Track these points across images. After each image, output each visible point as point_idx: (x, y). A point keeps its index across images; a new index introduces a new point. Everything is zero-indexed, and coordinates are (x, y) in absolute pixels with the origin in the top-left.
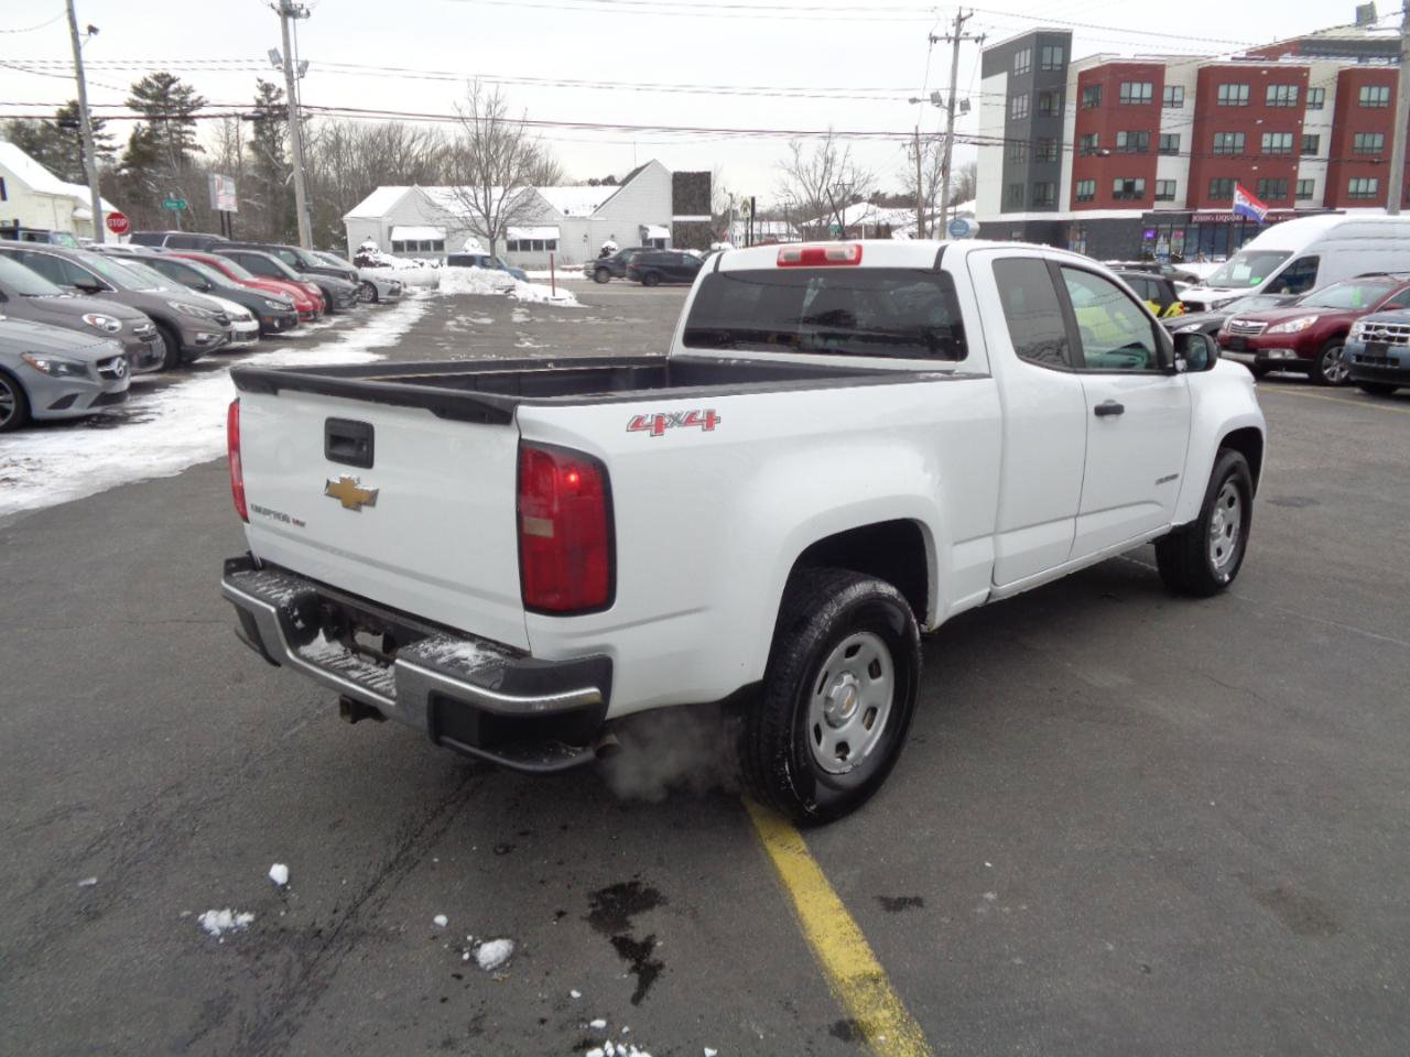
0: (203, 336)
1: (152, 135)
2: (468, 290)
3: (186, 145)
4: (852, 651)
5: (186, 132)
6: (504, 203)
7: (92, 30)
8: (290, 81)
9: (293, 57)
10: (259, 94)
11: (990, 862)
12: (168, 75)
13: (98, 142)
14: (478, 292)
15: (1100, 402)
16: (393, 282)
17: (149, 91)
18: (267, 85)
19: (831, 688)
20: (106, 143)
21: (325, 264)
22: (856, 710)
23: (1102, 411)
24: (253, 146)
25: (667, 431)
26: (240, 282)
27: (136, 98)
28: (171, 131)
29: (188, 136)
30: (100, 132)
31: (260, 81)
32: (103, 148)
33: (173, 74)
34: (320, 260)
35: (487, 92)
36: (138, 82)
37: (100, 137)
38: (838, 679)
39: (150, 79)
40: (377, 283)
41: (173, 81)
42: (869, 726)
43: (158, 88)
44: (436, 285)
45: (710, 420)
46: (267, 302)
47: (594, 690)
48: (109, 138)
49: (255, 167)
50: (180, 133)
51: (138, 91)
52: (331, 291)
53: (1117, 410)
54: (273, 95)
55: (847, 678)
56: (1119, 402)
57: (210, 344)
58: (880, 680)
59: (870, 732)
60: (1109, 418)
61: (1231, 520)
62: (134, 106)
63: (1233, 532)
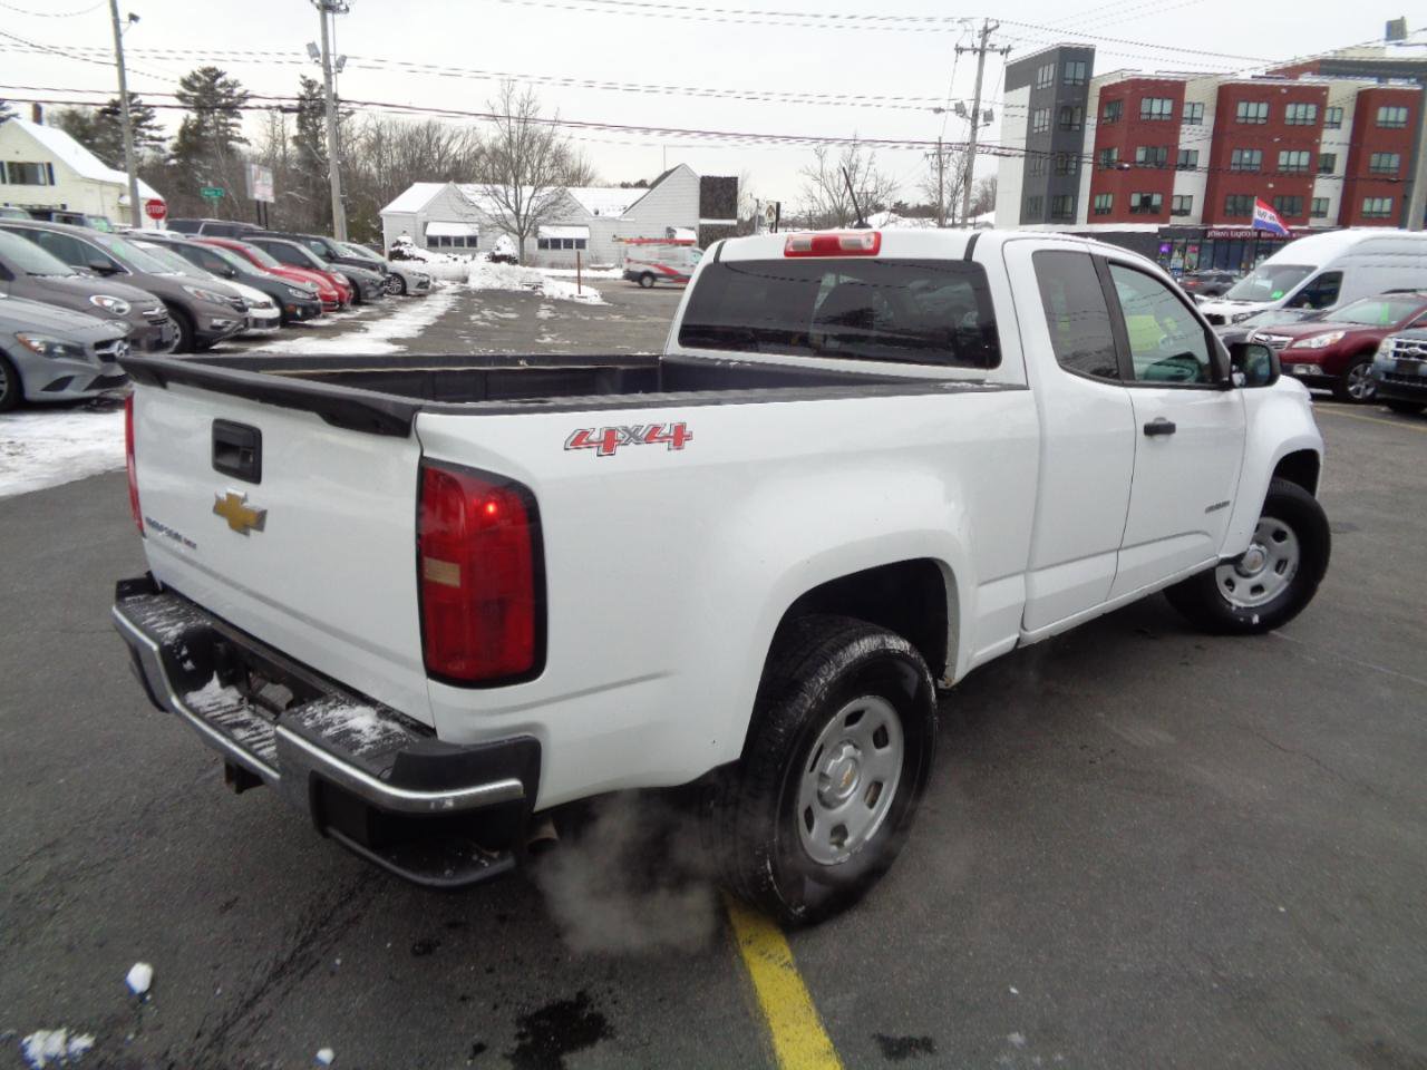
0: (218, 322)
1: (200, 126)
2: (496, 285)
3: (231, 138)
4: (853, 718)
5: (232, 125)
6: (534, 202)
7: (133, 18)
8: (328, 75)
9: (331, 50)
10: (302, 91)
11: (1016, 987)
12: (214, 69)
13: (148, 133)
14: (505, 288)
15: (1150, 420)
16: (421, 275)
17: (197, 85)
18: (309, 81)
19: (825, 765)
20: (155, 134)
21: (355, 256)
22: (855, 790)
23: (1151, 430)
24: (296, 140)
25: (619, 450)
26: (266, 269)
27: (184, 90)
28: (217, 124)
29: (233, 128)
30: (150, 123)
31: (304, 77)
32: (152, 138)
33: (220, 67)
34: (351, 251)
35: (520, 90)
36: (186, 74)
37: (150, 128)
38: (837, 752)
39: (197, 73)
40: (405, 276)
41: (220, 75)
42: (871, 805)
43: (206, 82)
44: (465, 280)
45: (679, 436)
46: (291, 291)
47: (513, 782)
48: (158, 128)
49: (298, 162)
50: (225, 125)
51: (186, 83)
52: (359, 283)
53: (1168, 429)
54: (315, 91)
55: (847, 750)
56: (1170, 419)
57: (225, 330)
58: (887, 750)
59: (873, 811)
60: (1159, 438)
61: (1283, 555)
62: (181, 96)
63: (1288, 570)
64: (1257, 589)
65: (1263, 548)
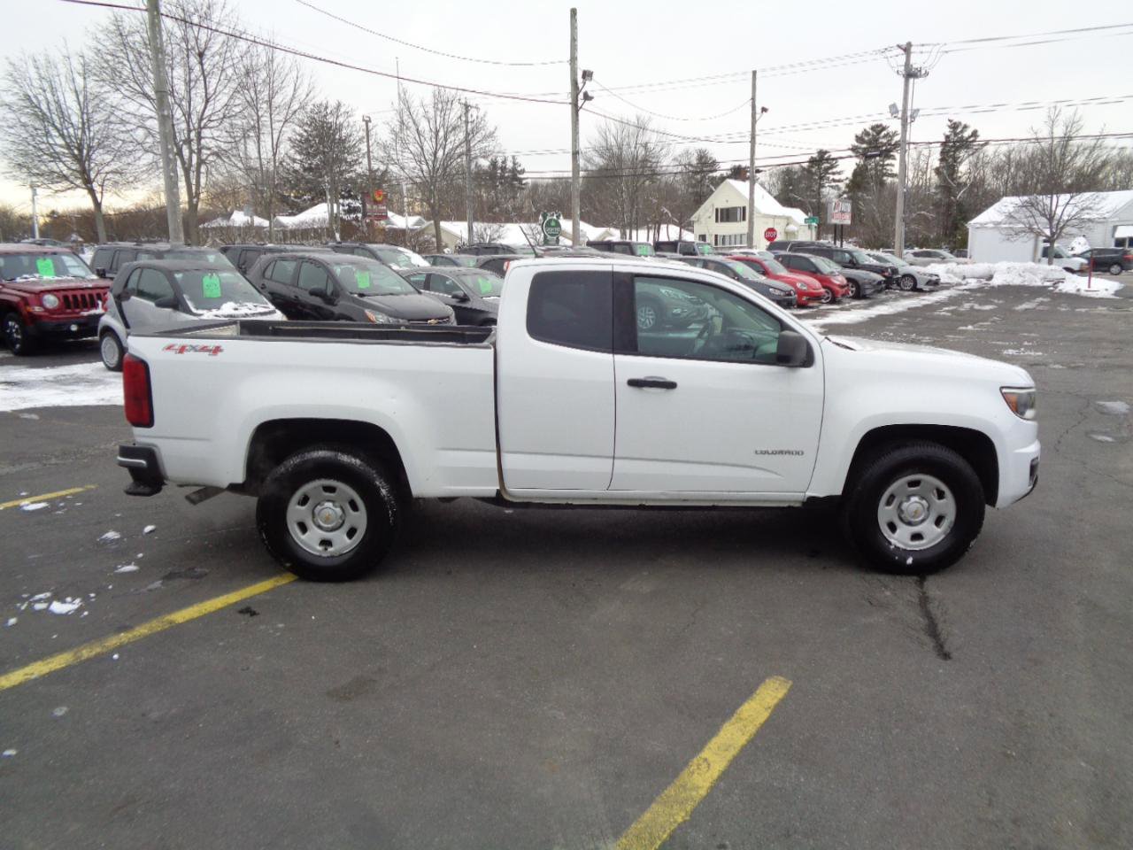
1: (865, 166)
3: (885, 175)
4: (329, 489)
5: (888, 165)
6: (1069, 208)
7: (764, 110)
8: (904, 125)
9: (909, 107)
10: (948, 131)
12: (881, 125)
13: (831, 177)
16: (931, 275)
17: (866, 138)
18: (955, 123)
20: (837, 177)
21: (875, 262)
22: (340, 526)
24: (937, 171)
27: (856, 144)
28: (876, 165)
29: (888, 168)
30: (834, 170)
31: (950, 121)
32: (834, 180)
33: (884, 124)
34: (871, 259)
36: (859, 133)
37: (834, 174)
39: (868, 130)
40: (917, 276)
41: (884, 129)
42: (350, 538)
43: (873, 135)
44: (990, 278)
45: (216, 351)
48: (839, 173)
49: (937, 187)
50: (883, 165)
51: (859, 139)
52: (860, 283)
53: (665, 385)
54: (959, 130)
55: (328, 504)
56: (671, 379)
59: (350, 541)
60: (652, 390)
61: (942, 512)
62: (854, 149)
63: (946, 524)
64: (917, 537)
65: (924, 502)
